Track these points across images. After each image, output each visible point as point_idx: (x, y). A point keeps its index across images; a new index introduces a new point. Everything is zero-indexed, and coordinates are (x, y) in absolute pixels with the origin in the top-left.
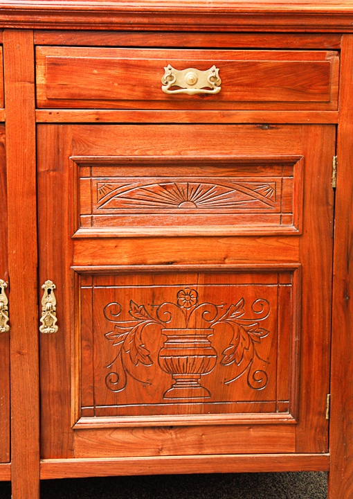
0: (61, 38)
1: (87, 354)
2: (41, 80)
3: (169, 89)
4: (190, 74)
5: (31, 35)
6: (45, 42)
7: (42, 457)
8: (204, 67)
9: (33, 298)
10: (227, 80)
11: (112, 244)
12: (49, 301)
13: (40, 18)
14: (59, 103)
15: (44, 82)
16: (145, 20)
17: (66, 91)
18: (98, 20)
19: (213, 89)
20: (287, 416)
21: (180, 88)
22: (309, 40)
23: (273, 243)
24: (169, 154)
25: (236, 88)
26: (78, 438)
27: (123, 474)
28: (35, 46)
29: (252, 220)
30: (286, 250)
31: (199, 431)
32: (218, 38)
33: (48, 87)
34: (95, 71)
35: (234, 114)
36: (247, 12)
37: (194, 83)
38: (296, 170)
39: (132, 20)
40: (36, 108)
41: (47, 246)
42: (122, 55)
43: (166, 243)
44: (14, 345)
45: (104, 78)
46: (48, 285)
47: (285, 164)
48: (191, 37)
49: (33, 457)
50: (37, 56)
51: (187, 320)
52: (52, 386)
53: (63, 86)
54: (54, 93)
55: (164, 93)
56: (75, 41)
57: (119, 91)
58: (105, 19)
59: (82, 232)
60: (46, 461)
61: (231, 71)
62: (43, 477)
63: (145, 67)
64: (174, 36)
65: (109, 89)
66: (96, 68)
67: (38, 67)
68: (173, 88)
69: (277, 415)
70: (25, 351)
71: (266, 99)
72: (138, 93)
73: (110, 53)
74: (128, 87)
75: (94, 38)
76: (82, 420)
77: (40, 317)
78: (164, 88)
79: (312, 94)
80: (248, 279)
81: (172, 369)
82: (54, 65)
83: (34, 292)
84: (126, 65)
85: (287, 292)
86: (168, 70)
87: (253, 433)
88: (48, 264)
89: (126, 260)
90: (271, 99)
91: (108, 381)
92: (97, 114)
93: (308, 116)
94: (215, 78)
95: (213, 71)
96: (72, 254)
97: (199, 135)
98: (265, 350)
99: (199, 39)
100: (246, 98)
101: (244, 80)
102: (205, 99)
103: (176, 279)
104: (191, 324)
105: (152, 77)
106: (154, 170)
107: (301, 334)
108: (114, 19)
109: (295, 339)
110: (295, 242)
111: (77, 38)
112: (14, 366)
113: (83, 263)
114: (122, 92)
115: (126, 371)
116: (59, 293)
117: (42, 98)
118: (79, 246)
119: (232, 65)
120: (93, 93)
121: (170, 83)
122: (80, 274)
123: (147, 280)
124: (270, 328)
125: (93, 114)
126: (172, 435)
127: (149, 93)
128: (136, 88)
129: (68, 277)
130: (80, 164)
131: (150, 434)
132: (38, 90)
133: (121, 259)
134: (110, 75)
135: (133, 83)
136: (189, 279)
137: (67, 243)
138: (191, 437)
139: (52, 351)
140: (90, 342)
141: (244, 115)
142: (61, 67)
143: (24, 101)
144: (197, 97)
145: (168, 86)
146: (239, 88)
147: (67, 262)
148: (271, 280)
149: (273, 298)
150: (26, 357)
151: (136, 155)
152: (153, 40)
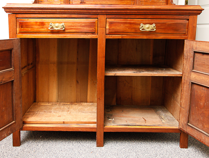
0: (113, 16)
2: (107, 27)
4: (147, 26)
5: (105, 16)
6: (109, 17)
8: (151, 24)
10: (157, 27)
13: (108, 11)
14: (112, 33)
15: (108, 28)
16: (136, 11)
17: (114, 30)
18: (123, 11)
19: (154, 30)
21: (144, 29)
22: (180, 17)
25: (160, 29)
27: (125, 131)
28: (106, 18)
32: (155, 16)
33: (109, 29)
34: (122, 25)
35: (159, 36)
36: (164, 9)
37: (148, 28)
39: (132, 11)
40: (106, 35)
42: (129, 21)
44: (98, 97)
45: (124, 27)
48: (148, 16)
49: (102, 126)
50: (107, 21)
53: (113, 29)
54: (111, 31)
55: (140, 31)
56: (117, 17)
57: (128, 30)
58: (125, 11)
61: (159, 25)
62: (105, 131)
63: (135, 24)
64: (143, 16)
65: (125, 30)
66: (122, 24)
67: (107, 24)
68: (143, 29)
70: (101, 98)
71: (168, 32)
72: (133, 31)
73: (126, 20)
74: (130, 29)
75: (122, 16)
78: (141, 29)
79: (181, 31)
82: (111, 23)
84: (130, 23)
86: (142, 25)
90: (169, 32)
92: (122, 36)
93: (179, 37)
94: (154, 27)
95: (154, 25)
99: (150, 16)
100: (162, 32)
101: (162, 27)
102: (152, 32)
105: (137, 26)
108: (128, 11)
111: (117, 16)
114: (129, 30)
117: (107, 32)
119: (159, 23)
120: (121, 31)
121: (142, 28)
125: (121, 36)
127: (136, 31)
128: (133, 30)
132: (107, 30)
134: (126, 26)
135: (132, 28)
142: (113, 24)
143: (103, 33)
144: (149, 32)
145: (142, 29)
146: (161, 30)
150: (101, 100)
152: (138, 17)
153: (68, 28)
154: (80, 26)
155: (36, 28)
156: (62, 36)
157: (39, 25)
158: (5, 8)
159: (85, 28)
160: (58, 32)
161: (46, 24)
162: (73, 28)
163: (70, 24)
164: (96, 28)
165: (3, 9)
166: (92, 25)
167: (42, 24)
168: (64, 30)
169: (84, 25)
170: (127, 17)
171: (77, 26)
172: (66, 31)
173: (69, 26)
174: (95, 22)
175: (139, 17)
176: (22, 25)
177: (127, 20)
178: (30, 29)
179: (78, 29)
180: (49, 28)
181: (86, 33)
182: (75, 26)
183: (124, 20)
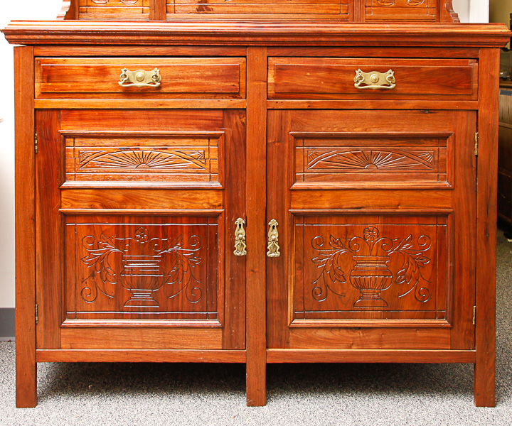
0: (286, 51)
1: (299, 273)
2: (271, 80)
3: (360, 86)
4: (373, 75)
5: (265, 50)
6: (275, 55)
7: (267, 347)
8: (383, 70)
9: (263, 231)
10: (399, 78)
11: (318, 194)
12: (274, 235)
13: (273, 39)
14: (282, 95)
15: (273, 82)
16: (344, 39)
17: (288, 87)
18: (311, 39)
19: (390, 86)
20: (444, 322)
21: (366, 85)
22: (457, 52)
23: (433, 194)
24: (358, 131)
25: (406, 85)
26: (293, 334)
27: (325, 361)
28: (268, 57)
29: (417, 178)
30: (442, 199)
31: (380, 331)
32: (393, 51)
33: (276, 84)
34: (308, 74)
35: (404, 103)
36: (414, 33)
37: (376, 81)
38: (449, 143)
39: (334, 39)
40: (267, 99)
41: (273, 195)
42: (327, 63)
43: (356, 194)
44: (249, 265)
45: (315, 78)
46: (273, 222)
47: (441, 138)
48: (374, 50)
49: (261, 347)
50: (269, 64)
51: (371, 250)
52: (275, 296)
53: (286, 84)
54: (279, 89)
55: (355, 88)
56: (294, 54)
57: (324, 87)
58: (316, 39)
59: (297, 185)
60: (270, 350)
61: (402, 73)
62: (269, 361)
63: (342, 71)
64: (363, 50)
65: (317, 86)
66: (309, 72)
67: (270, 71)
68: (362, 85)
69: (437, 321)
70: (257, 270)
71: (427, 92)
72: (337, 88)
73: (319, 61)
74: (331, 84)
75: (308, 52)
76: (296, 321)
77: (267, 245)
78: (356, 85)
79: (459, 89)
80: (415, 221)
81: (360, 285)
82: (280, 70)
83: (263, 227)
84: (330, 70)
85: (443, 230)
86: (359, 73)
87: (419, 333)
88: (273, 208)
89: (327, 206)
90: (431, 92)
91: (314, 293)
92: (309, 103)
93: (457, 104)
94: (391, 78)
95: (390, 74)
96: (290, 200)
97: (380, 117)
98: (427, 273)
99: (380, 52)
100: (413, 92)
101: (412, 79)
102: (384, 92)
103: (363, 220)
104: (374, 252)
105: (347, 78)
106: (348, 142)
107: (453, 261)
108: (323, 39)
109: (450, 265)
110: (449, 194)
111: (296, 52)
112: (249, 280)
113: (298, 208)
114: (326, 87)
115: (327, 286)
116: (280, 229)
117: (271, 92)
118: (295, 195)
119: (403, 69)
120: (306, 88)
121: (361, 81)
122: (295, 215)
123: (342, 220)
124: (431, 256)
125: (306, 102)
126: (360, 334)
127: (345, 88)
128: (336, 85)
129: (286, 218)
130: (296, 137)
131: (344, 332)
132: (269, 86)
133: (325, 205)
134: (318, 77)
135: (334, 81)
136: (372, 220)
137: (286, 193)
138: (374, 335)
139: (275, 271)
140: (301, 265)
141: (412, 103)
142: (286, 71)
143: (260, 94)
144: (379, 91)
145: (359, 84)
146: (409, 85)
147: (286, 206)
148: (432, 221)
149: (433, 235)
150: (257, 274)
151: (335, 131)
152: (348, 52)
153: (169, 81)
154: (201, 77)
155: (86, 83)
156: (152, 104)
157: (94, 75)
158: (8, 33)
159: (214, 82)
160: (143, 93)
161: (112, 71)
162: (181, 81)
163: (174, 73)
164: (243, 81)
165: (3, 34)
166: (232, 73)
167: (102, 71)
168: (159, 88)
169: (210, 73)
170: (320, 52)
171: (192, 77)
172: (164, 90)
173: (171, 78)
174: (238, 68)
175: (352, 52)
176: (48, 75)
177: (322, 61)
178: (69, 85)
179: (194, 84)
180: (120, 83)
181: (216, 95)
182: (188, 78)
183: (313, 62)
